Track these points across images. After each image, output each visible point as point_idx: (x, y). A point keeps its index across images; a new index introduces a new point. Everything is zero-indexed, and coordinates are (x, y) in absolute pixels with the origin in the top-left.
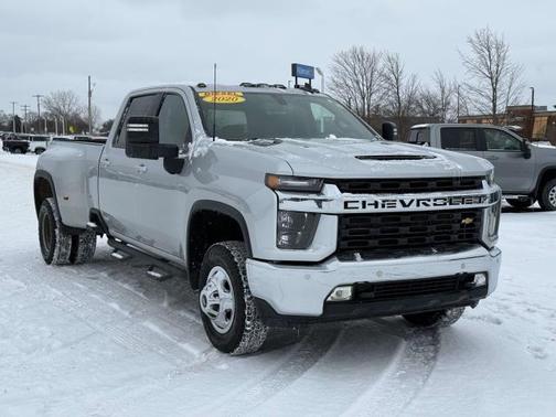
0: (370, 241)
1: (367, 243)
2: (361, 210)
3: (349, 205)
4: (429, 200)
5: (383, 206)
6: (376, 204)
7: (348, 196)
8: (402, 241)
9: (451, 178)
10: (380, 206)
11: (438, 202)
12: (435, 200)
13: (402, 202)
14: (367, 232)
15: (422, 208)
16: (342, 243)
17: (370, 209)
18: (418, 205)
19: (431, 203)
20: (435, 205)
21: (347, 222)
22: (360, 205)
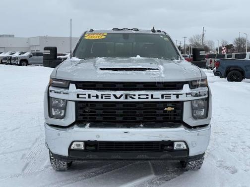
0: (97, 118)
1: (95, 118)
2: (87, 99)
3: (80, 96)
4: (134, 95)
5: (102, 98)
6: (97, 96)
7: (81, 91)
8: (118, 119)
9: (155, 82)
10: (100, 97)
11: (141, 97)
12: (139, 95)
13: (115, 96)
14: (95, 112)
15: (130, 100)
16: (79, 117)
17: (93, 99)
18: (126, 98)
19: (136, 97)
20: (139, 98)
21: (80, 106)
22: (87, 96)
